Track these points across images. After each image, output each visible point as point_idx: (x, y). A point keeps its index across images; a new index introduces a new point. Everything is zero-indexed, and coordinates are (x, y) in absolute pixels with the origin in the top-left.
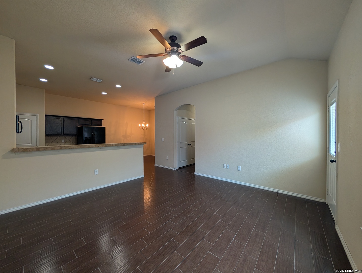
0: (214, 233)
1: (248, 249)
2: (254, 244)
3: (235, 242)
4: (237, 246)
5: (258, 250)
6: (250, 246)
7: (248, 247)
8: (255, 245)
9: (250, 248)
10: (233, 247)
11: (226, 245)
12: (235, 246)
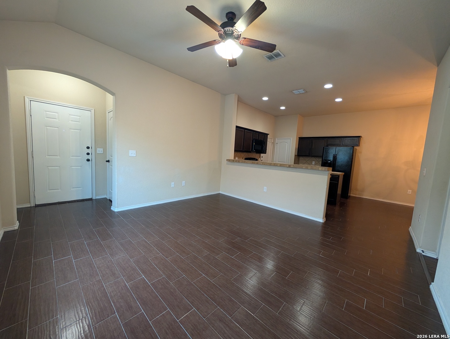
0: (163, 263)
1: (121, 283)
2: (121, 294)
3: (139, 277)
4: (133, 276)
5: (112, 293)
6: (123, 288)
7: (124, 285)
8: (119, 294)
9: (120, 287)
10: (134, 272)
11: (141, 268)
12: (134, 275)
